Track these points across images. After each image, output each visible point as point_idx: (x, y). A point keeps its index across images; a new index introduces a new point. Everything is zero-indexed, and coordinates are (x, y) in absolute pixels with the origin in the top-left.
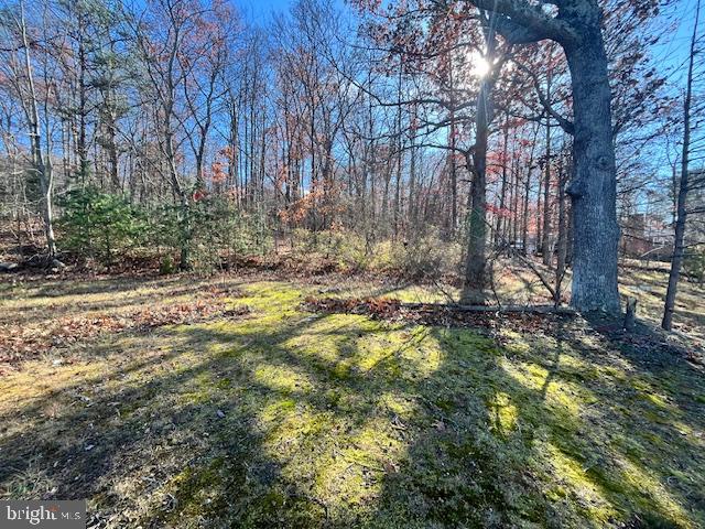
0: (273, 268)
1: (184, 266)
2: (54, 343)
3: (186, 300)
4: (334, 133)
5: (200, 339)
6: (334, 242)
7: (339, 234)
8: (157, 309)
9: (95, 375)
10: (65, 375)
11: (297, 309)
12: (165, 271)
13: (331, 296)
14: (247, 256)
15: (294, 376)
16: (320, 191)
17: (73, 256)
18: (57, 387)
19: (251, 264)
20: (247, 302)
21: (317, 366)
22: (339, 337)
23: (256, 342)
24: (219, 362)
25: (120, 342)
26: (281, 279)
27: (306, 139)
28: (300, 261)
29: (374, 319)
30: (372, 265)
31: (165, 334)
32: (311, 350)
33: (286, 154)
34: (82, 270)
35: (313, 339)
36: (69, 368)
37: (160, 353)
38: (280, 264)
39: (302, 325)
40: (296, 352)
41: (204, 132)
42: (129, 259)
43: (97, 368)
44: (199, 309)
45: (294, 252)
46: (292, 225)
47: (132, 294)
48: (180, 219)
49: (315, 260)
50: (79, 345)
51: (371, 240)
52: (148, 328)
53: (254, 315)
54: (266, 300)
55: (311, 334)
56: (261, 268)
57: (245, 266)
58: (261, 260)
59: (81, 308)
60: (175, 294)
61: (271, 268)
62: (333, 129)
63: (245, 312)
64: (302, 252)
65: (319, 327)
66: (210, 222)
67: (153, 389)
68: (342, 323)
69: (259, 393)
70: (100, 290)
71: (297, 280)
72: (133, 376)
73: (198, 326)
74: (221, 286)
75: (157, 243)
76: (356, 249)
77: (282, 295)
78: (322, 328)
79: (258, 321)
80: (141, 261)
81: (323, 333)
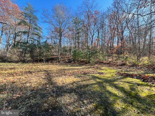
0: (108, 64)
1: (89, 63)
2: (73, 74)
3: (90, 69)
4: (124, 29)
5: (94, 78)
6: (125, 57)
7: (127, 55)
8: (86, 70)
9: (79, 80)
10: (75, 79)
11: (115, 74)
12: (86, 63)
13: (126, 72)
14: (102, 61)
15: (117, 91)
16: (120, 44)
17: (74, 61)
18: (75, 81)
19: (102, 63)
20: (103, 71)
21: (124, 91)
22: (130, 84)
23: (106, 81)
24: (99, 83)
25: (81, 75)
26: (110, 66)
27: (116, 32)
28: (114, 62)
29: (143, 81)
30: (140, 64)
31: (88, 75)
32: (121, 86)
33: (110, 37)
34: (75, 63)
35: (122, 83)
36: (75, 78)
37: (88, 79)
38: (109, 63)
39: (118, 79)
40: (117, 85)
41: (93, 36)
42: (81, 61)
43: (79, 79)
44: (93, 71)
45: (113, 60)
46: (112, 53)
47: (82, 67)
48: (89, 54)
49: (119, 62)
50: (76, 75)
51: (139, 56)
52: (85, 74)
53: (104, 74)
54: (107, 71)
55: (121, 82)
56: (105, 64)
57: (101, 63)
58: (105, 62)
59: (76, 69)
60: (88, 68)
61: (107, 64)
62: (124, 27)
63: (102, 73)
64: (115, 60)
65: (123, 80)
66: (94, 54)
67: (87, 85)
68: (131, 80)
69: (108, 93)
70: (77, 66)
71: (114, 67)
72: (84, 82)
73: (93, 75)
74: (96, 67)
75: (85, 58)
76: (133, 59)
77: (111, 71)
78: (124, 81)
79: (106, 76)
80: (83, 62)
81: (125, 82)
